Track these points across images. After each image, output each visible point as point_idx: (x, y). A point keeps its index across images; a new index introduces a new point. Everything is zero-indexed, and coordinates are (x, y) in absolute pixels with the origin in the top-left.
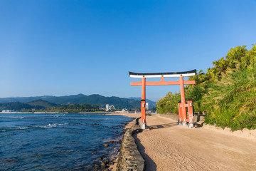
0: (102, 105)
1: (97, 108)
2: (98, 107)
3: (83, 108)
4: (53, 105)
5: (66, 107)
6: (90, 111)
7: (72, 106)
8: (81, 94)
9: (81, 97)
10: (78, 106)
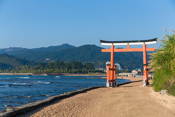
0: (101, 64)
1: (91, 68)
2: (92, 66)
3: (70, 68)
4: (25, 62)
5: (44, 65)
6: (80, 72)
7: (53, 64)
8: (66, 45)
9: (67, 49)
10: (62, 64)
